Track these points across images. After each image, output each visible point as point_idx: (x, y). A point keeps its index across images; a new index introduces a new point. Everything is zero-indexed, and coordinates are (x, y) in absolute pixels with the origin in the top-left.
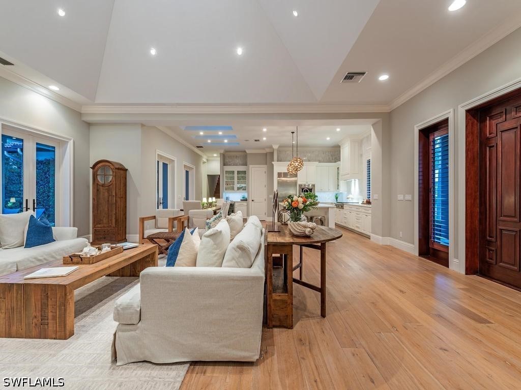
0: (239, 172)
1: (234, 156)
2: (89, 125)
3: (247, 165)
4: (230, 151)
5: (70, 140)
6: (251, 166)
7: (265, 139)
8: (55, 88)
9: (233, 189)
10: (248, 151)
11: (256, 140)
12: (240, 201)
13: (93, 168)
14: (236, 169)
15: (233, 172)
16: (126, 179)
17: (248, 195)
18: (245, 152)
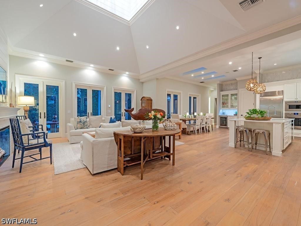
0: (232, 95)
1: (229, 84)
2: (143, 83)
3: (237, 89)
4: (225, 81)
5: (135, 90)
6: (240, 90)
7: (240, 68)
8: (127, 73)
9: (227, 107)
10: (238, 79)
11: (235, 71)
12: (233, 115)
13: (141, 100)
14: (229, 93)
15: (228, 95)
16: (152, 104)
17: (238, 110)
18: (236, 80)
